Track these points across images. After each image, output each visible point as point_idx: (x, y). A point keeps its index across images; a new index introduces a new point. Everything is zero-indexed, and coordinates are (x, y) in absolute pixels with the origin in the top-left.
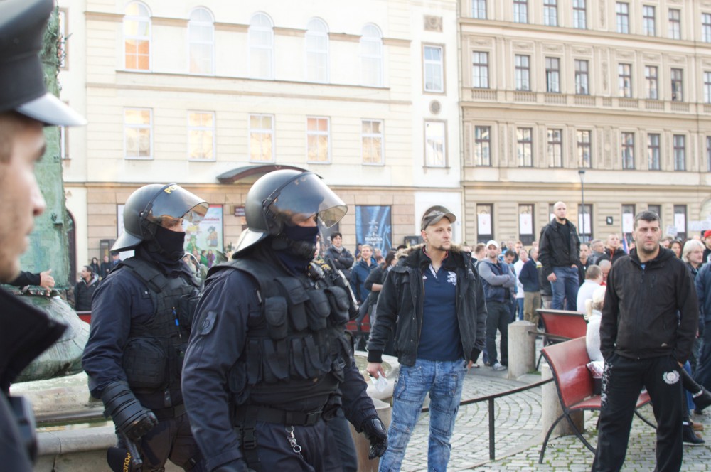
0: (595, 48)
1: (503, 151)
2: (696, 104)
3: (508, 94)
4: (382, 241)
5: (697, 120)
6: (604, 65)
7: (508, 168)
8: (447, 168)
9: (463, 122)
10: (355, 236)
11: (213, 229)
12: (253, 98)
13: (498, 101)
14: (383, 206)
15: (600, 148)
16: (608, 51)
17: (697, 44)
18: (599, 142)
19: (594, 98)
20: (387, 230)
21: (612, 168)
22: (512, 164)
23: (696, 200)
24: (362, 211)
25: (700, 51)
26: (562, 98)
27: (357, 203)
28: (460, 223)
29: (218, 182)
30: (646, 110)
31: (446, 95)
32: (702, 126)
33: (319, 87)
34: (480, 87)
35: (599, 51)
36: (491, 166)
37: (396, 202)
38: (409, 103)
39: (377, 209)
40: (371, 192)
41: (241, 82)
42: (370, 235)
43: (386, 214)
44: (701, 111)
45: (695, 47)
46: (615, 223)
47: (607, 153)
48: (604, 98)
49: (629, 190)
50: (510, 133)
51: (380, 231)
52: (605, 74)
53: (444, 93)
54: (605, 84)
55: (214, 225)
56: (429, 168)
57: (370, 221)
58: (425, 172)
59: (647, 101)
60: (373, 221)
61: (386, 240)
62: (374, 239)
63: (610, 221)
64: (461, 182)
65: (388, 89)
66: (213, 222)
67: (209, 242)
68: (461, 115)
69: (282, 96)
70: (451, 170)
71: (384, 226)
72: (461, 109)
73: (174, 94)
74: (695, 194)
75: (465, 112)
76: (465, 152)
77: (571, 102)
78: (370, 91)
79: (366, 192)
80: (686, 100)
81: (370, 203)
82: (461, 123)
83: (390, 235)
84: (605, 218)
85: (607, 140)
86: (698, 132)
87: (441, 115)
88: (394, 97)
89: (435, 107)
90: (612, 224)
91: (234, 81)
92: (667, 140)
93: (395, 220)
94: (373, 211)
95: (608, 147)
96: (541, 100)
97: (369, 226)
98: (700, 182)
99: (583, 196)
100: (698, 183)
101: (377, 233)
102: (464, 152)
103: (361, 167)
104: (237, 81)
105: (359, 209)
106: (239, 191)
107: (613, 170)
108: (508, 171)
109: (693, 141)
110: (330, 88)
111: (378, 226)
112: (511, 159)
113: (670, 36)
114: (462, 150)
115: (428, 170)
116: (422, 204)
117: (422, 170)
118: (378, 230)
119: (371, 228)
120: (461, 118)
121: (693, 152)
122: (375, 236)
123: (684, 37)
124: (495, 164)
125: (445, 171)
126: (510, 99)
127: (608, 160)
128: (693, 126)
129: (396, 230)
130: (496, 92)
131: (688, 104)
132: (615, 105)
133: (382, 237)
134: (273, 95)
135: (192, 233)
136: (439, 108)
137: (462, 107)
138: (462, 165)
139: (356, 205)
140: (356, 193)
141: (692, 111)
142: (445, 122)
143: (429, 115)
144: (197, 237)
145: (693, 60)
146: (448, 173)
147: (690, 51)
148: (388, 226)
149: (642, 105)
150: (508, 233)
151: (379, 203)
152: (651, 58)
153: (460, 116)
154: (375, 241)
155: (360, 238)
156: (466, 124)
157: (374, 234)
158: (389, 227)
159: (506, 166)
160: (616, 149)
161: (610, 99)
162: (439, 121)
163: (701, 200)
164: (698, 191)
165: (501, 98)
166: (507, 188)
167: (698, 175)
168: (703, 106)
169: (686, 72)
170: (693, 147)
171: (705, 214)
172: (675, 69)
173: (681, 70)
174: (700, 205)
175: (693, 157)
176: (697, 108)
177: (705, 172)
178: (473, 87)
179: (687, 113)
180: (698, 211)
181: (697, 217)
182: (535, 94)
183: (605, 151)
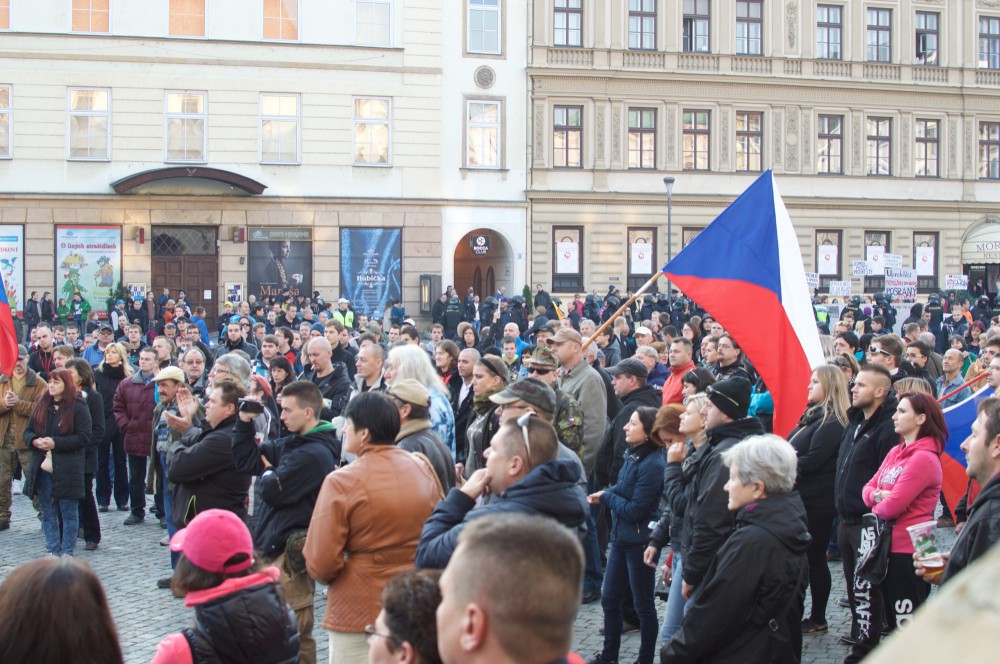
1: (601, 145)
2: (962, 70)
3: (612, 54)
4: (385, 282)
5: (962, 96)
6: (792, 8)
7: (609, 171)
8: (503, 170)
9: (533, 100)
10: (338, 274)
11: (106, 260)
12: (173, 67)
13: (594, 67)
14: (388, 229)
15: (778, 141)
18: (777, 131)
19: (770, 60)
20: (395, 265)
21: (799, 172)
22: (617, 165)
23: (955, 225)
24: (351, 235)
26: (712, 61)
27: (342, 224)
28: (524, 256)
29: (112, 191)
30: (865, 80)
31: (505, 59)
32: (971, 105)
33: (282, 48)
34: (567, 45)
36: (581, 168)
37: (409, 222)
38: (437, 71)
39: (379, 232)
40: (367, 208)
41: (153, 43)
42: (365, 272)
43: (392, 240)
44: (970, 81)
47: (792, 148)
48: (786, 60)
50: (616, 117)
51: (383, 267)
52: (791, 23)
53: (502, 56)
54: (791, 39)
55: (107, 255)
56: (470, 170)
57: (365, 250)
58: (464, 178)
59: (867, 64)
60: (371, 252)
61: (391, 278)
62: (372, 279)
64: (526, 192)
65: (401, 50)
66: (107, 250)
67: (99, 280)
68: (530, 88)
69: (220, 63)
70: (509, 175)
71: (389, 259)
72: (530, 79)
73: (47, 63)
74: (955, 215)
75: (537, 85)
76: (534, 145)
78: (369, 53)
79: (357, 208)
80: (944, 64)
81: (364, 223)
82: (530, 101)
83: (399, 273)
85: (792, 128)
86: (963, 115)
87: (493, 91)
88: (409, 61)
89: (485, 77)
91: (141, 42)
92: (906, 126)
93: (407, 250)
94: (370, 236)
95: (792, 139)
96: (672, 64)
97: (364, 258)
98: (963, 197)
100: (960, 199)
101: (377, 268)
102: (532, 146)
103: (351, 168)
104: (146, 42)
105: (346, 232)
106: (148, 205)
107: (801, 175)
108: (610, 176)
109: (953, 129)
110: (301, 49)
111: (380, 258)
112: (616, 156)
114: (530, 143)
115: (470, 175)
116: (457, 225)
117: (459, 174)
118: (379, 265)
119: (366, 261)
120: (530, 94)
121: (953, 148)
122: (374, 275)
124: (588, 165)
125: (500, 175)
126: (617, 62)
127: (792, 159)
128: (955, 105)
129: (407, 265)
130: (592, 51)
131: (947, 70)
132: (808, 72)
133: (385, 275)
134: (205, 63)
135: (72, 267)
136: (491, 79)
137: (532, 76)
138: (530, 166)
139: (341, 228)
140: (341, 208)
141: (954, 80)
142: (502, 99)
143: (473, 88)
144: (80, 272)
146: (504, 179)
148: (395, 259)
149: (858, 72)
150: (607, 273)
151: (380, 224)
153: (528, 91)
154: (374, 282)
155: (347, 276)
156: (536, 102)
157: (371, 270)
158: (399, 260)
159: (608, 167)
160: (807, 142)
161: (800, 61)
162: (493, 98)
163: (965, 225)
164: (959, 210)
165: (600, 63)
166: (607, 202)
167: (960, 184)
168: (973, 73)
169: (944, 17)
170: (953, 139)
171: (971, 247)
172: (926, 13)
173: (938, 14)
174: (962, 232)
175: (953, 156)
176: (963, 76)
177: (975, 181)
178: (552, 45)
179: (944, 84)
180: (958, 243)
181: (957, 252)
182: (664, 55)
183: (787, 144)
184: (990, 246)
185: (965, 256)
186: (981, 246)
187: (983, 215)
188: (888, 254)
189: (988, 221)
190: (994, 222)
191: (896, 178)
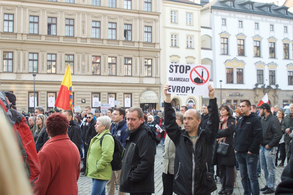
0: (79, 13)
1: (19, 65)
2: (139, 42)
3: (23, 35)
5: (139, 50)
6: (84, 22)
7: (22, 73)
13: (17, 39)
15: (79, 64)
16: (86, 15)
18: (79, 61)
19: (76, 38)
21: (86, 74)
22: (24, 71)
23: (137, 91)
25: (141, 15)
26: (57, 38)
30: (107, 45)
32: (142, 53)
34: (8, 32)
35: (81, 14)
36: (12, 72)
44: (141, 46)
45: (139, 13)
46: (86, 102)
47: (83, 66)
48: (82, 38)
49: (95, 85)
50: (24, 56)
52: (83, 26)
54: (83, 32)
59: (108, 40)
63: (84, 101)
74: (137, 88)
80: (133, 40)
84: (81, 100)
85: (83, 60)
86: (139, 56)
90: (85, 102)
92: (121, 60)
95: (83, 63)
96: (43, 39)
98: (139, 82)
99: (34, 87)
100: (138, 83)
107: (86, 75)
108: (22, 75)
109: (136, 61)
112: (24, 68)
113: (125, 7)
121: (136, 67)
123: (133, 8)
124: (15, 71)
126: (25, 38)
127: (83, 70)
128: (137, 53)
130: (16, 34)
131: (134, 42)
132: (89, 42)
141: (136, 45)
145: (138, 20)
147: (137, 15)
149: (105, 42)
150: (21, 107)
152: (113, 19)
159: (21, 72)
160: (88, 64)
161: (86, 39)
163: (141, 91)
164: (138, 86)
165: (19, 38)
166: (21, 83)
167: (139, 78)
168: (142, 43)
169: (133, 26)
170: (136, 64)
171: (142, 98)
172: (128, 24)
173: (131, 25)
174: (139, 93)
175: (136, 69)
176: (139, 44)
177: (143, 77)
178: (3, 32)
179: (133, 47)
180: (138, 97)
181: (138, 100)
182: (41, 36)
183: (82, 65)
184: (148, 98)
185: (140, 101)
186: (145, 97)
187: (146, 88)
188: (115, 101)
189: (148, 90)
190: (150, 90)
191: (118, 76)
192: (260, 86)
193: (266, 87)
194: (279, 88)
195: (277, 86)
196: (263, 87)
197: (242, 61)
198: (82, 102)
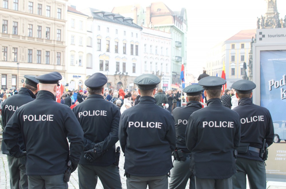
0: (20, 18)
2: (54, 41)
5: (54, 46)
6: (23, 24)
15: (20, 55)
16: (25, 19)
17: (56, 19)
18: (20, 52)
19: (19, 36)
25: (56, 22)
26: (8, 36)
30: (37, 42)
32: (56, 49)
35: (22, 19)
44: (56, 43)
45: (55, 20)
47: (23, 56)
48: (22, 36)
49: (30, 70)
52: (23, 28)
54: (23, 31)
59: (37, 38)
77: (11, 37)
80: (51, 39)
84: (21, 80)
85: (23, 52)
86: (54, 51)
92: (44, 53)
95: (23, 54)
100: (53, 69)
107: (25, 63)
109: (52, 54)
113: (47, 16)
121: (52, 58)
123: (51, 16)
127: (23, 59)
128: (52, 48)
131: (51, 41)
132: (26, 39)
141: (53, 43)
145: (54, 25)
147: (53, 21)
149: (36, 40)
152: (40, 23)
160: (26, 55)
161: (25, 37)
167: (53, 66)
169: (51, 29)
170: (52, 56)
172: (48, 28)
177: (56, 65)
179: (51, 44)
183: (22, 55)
192: (118, 73)
193: (121, 74)
194: (128, 74)
195: (127, 73)
196: (119, 74)
197: (109, 56)
198: (22, 82)
